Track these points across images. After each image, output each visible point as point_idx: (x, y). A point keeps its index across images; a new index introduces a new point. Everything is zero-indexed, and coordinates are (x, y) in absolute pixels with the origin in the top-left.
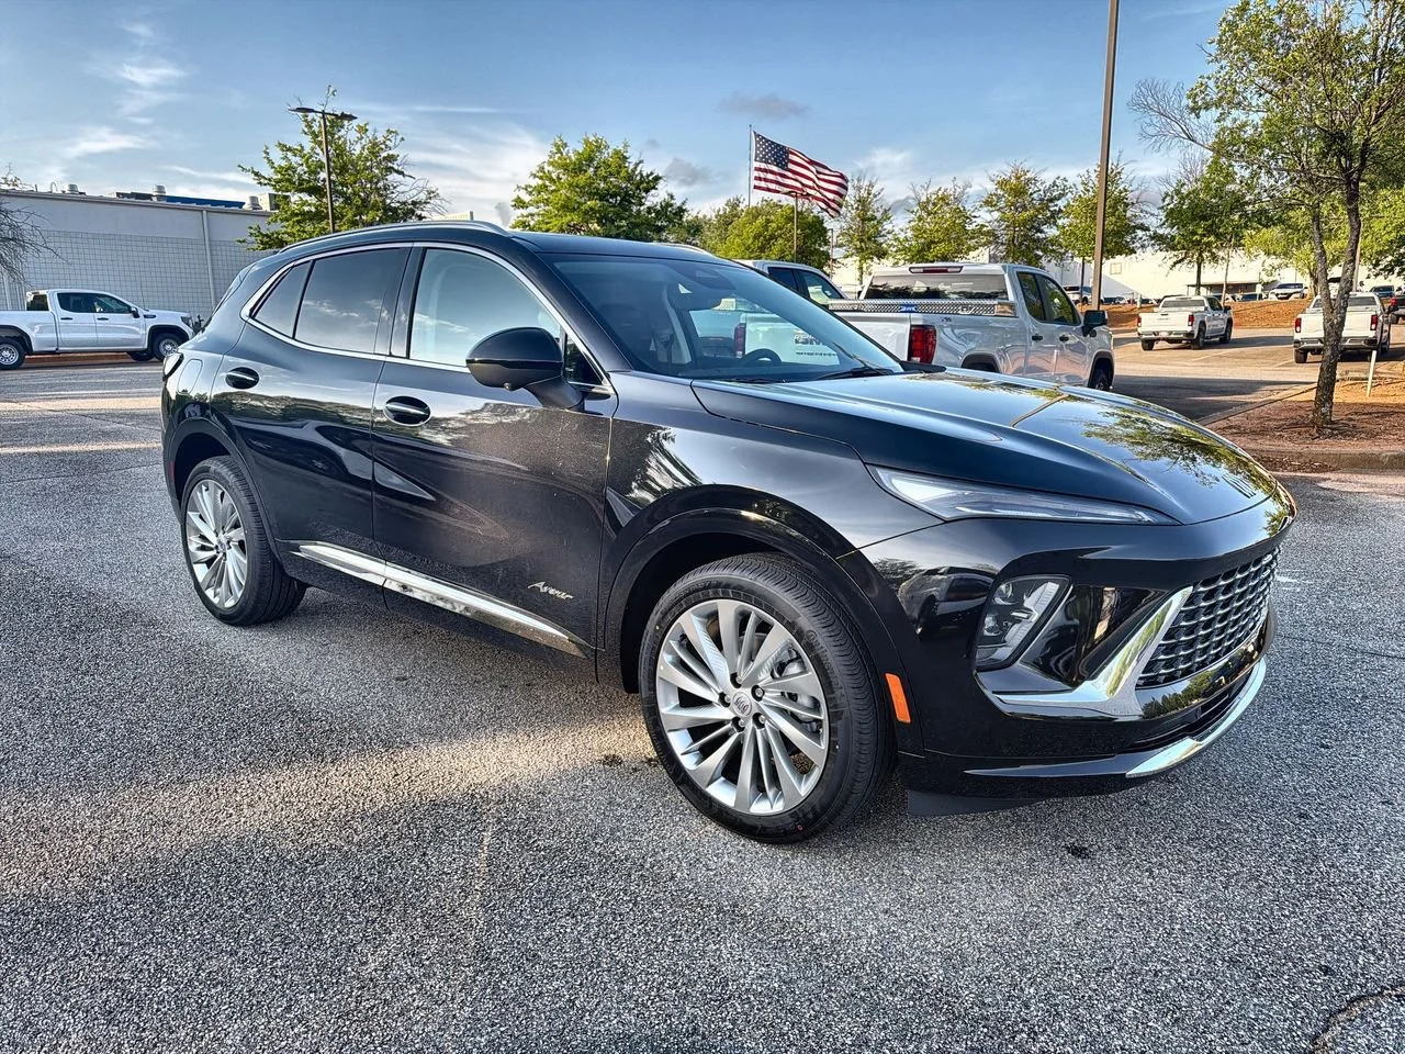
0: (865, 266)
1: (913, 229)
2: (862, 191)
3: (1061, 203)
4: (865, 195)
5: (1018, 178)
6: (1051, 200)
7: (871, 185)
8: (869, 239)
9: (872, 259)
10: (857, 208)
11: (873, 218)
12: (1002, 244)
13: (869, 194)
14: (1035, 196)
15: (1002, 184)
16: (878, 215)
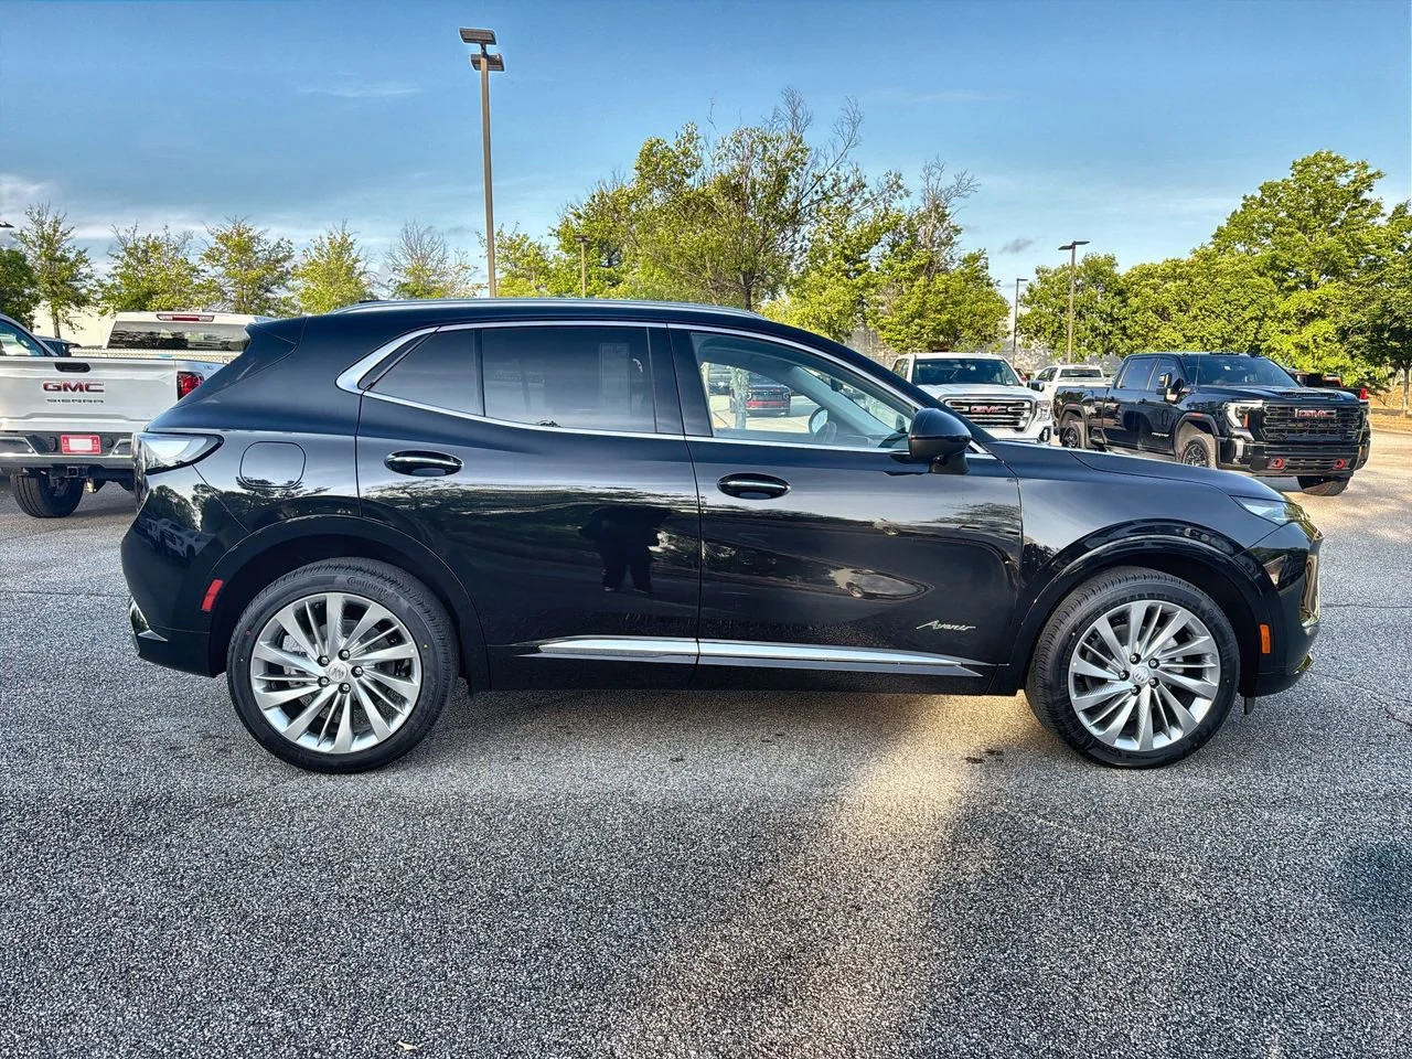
0: (60, 312)
1: (122, 276)
2: (46, 227)
3: (288, 265)
4: (51, 231)
5: (240, 235)
6: (278, 261)
7: (57, 222)
8: (63, 282)
9: (68, 305)
10: (41, 246)
11: (63, 259)
12: (231, 301)
13: (56, 231)
14: (260, 255)
15: (224, 239)
16: (72, 256)
